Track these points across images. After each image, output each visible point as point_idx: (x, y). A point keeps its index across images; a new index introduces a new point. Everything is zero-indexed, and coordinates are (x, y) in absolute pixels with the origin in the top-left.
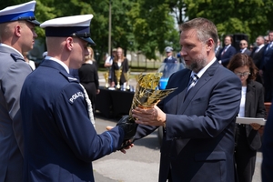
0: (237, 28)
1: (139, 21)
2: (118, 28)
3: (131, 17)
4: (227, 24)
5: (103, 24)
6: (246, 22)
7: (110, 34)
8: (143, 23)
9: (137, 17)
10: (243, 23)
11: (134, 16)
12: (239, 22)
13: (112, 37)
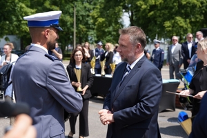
0: (181, 25)
1: (101, 20)
3: (93, 17)
4: (173, 21)
5: (69, 23)
6: (188, 20)
7: (75, 31)
8: (103, 22)
9: (99, 17)
10: (186, 21)
11: (96, 16)
12: (182, 20)
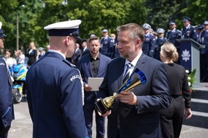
1: (37, 28)
2: (24, 33)
3: (31, 25)
5: (12, 30)
7: (18, 37)
11: (34, 25)
13: (19, 39)
